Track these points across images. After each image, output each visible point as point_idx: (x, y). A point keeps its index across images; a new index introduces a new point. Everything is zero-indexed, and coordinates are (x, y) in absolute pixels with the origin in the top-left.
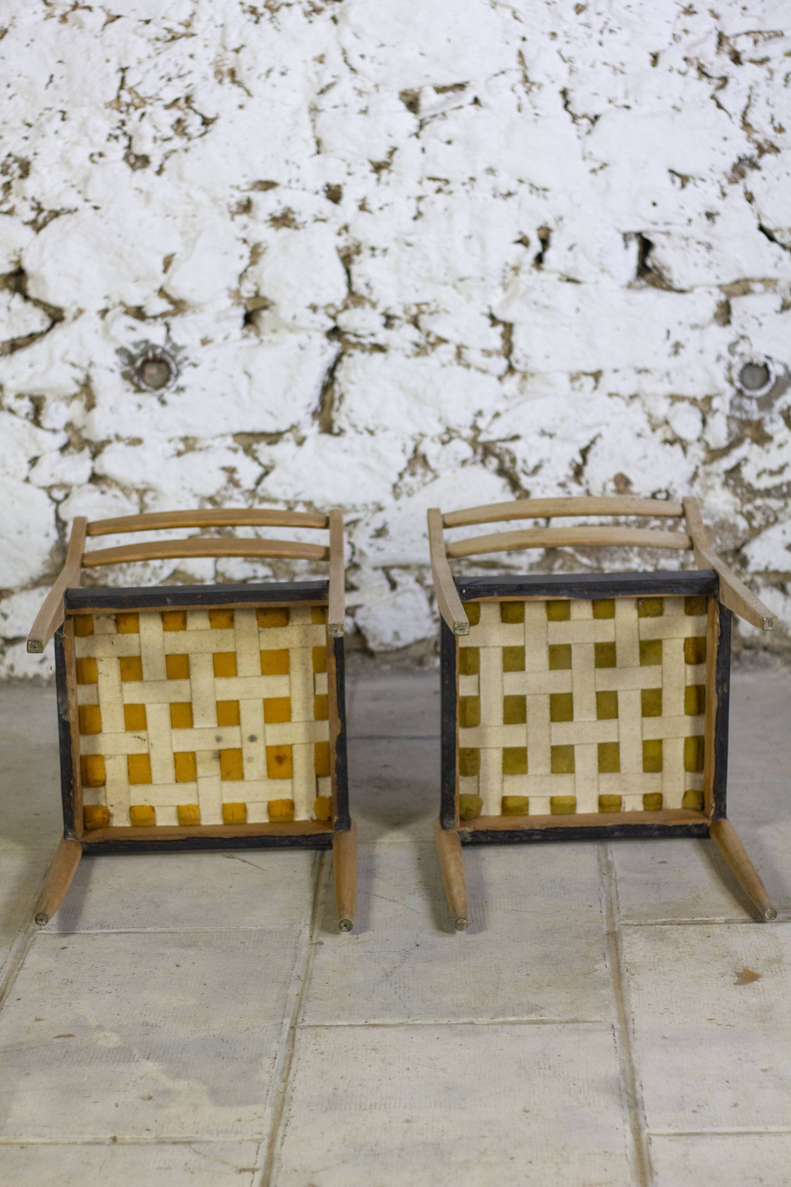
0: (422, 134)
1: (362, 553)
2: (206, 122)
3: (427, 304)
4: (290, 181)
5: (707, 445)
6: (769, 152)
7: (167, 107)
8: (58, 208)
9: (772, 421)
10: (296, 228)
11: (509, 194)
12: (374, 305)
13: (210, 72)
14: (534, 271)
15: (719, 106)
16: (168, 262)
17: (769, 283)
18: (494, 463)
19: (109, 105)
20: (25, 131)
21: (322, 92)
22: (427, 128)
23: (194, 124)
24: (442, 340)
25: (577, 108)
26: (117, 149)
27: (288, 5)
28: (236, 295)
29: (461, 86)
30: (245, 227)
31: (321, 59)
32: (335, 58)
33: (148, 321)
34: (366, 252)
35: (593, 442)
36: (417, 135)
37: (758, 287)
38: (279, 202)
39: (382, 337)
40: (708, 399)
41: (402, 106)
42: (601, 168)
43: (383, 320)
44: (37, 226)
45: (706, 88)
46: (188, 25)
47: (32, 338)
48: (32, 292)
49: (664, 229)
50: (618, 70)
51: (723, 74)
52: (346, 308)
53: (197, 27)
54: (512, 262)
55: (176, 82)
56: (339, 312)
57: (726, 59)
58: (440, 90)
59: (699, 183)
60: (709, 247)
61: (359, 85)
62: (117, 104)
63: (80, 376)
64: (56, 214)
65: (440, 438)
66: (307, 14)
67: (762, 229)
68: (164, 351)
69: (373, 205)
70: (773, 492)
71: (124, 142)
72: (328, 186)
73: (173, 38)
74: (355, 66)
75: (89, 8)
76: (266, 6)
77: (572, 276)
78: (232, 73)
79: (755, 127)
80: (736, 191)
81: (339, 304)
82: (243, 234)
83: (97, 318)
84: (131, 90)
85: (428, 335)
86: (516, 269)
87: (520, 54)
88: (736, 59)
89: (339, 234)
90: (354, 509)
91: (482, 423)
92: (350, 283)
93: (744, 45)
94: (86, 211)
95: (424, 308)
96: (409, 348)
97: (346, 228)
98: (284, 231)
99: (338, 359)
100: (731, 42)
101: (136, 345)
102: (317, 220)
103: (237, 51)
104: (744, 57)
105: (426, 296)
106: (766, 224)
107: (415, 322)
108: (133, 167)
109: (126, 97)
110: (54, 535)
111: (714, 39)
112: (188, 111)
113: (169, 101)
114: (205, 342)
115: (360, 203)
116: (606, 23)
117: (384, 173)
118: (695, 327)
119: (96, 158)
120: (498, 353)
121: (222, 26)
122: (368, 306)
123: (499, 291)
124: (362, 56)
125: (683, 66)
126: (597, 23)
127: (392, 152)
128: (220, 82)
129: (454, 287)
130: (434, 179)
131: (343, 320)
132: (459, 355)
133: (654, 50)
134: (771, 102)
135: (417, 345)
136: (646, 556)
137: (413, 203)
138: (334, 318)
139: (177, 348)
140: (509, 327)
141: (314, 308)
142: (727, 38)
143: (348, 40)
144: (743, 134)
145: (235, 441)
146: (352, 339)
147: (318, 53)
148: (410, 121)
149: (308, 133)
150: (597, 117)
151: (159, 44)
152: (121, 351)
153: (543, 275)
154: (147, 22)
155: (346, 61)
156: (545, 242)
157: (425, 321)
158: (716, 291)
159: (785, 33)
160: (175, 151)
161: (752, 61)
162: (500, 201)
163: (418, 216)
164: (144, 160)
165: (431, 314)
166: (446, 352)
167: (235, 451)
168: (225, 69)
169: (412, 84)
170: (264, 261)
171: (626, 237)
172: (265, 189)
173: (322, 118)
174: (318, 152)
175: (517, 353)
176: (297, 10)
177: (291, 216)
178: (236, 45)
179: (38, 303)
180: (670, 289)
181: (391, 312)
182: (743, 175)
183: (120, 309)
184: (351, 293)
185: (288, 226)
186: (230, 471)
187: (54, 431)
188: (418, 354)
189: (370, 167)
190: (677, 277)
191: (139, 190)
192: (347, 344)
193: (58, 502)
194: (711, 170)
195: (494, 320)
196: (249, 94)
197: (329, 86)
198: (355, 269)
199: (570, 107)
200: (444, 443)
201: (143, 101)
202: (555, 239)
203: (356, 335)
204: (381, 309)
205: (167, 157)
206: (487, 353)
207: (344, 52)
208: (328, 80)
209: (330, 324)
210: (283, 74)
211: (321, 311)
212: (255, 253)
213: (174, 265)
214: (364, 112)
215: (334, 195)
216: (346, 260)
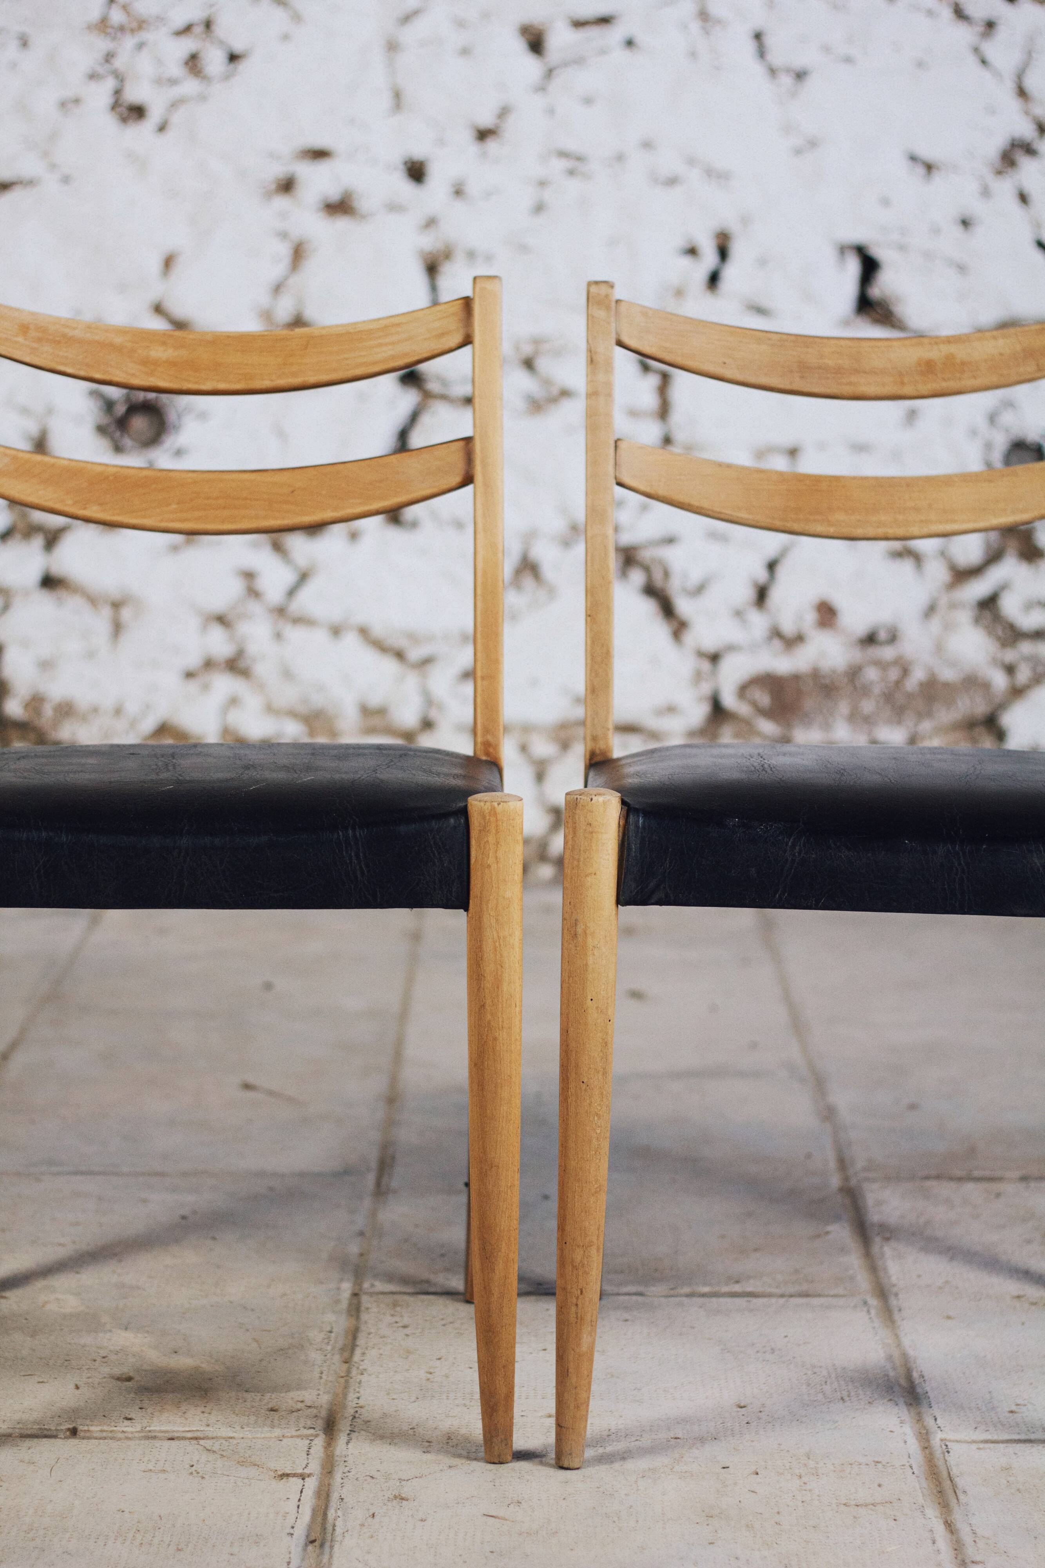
0: (549, 89)
2: (233, 58)
3: (547, 340)
4: (353, 150)
5: (953, 561)
7: (177, 34)
8: (9, 177)
10: (358, 219)
11: (674, 181)
14: (706, 295)
15: (983, 62)
16: (168, 263)
18: (637, 577)
19: (90, 28)
21: (405, 20)
22: (555, 79)
23: (214, 60)
24: (565, 393)
25: (776, 57)
26: (100, 95)
28: (267, 317)
29: (607, 20)
30: (284, 215)
34: (461, 257)
35: (785, 551)
36: (541, 90)
38: (334, 180)
41: (519, 46)
42: (810, 144)
45: (966, 37)
49: (897, 241)
51: (990, 16)
54: (674, 282)
58: (579, 24)
59: (950, 172)
60: (963, 269)
61: (459, 14)
62: (103, 26)
63: (33, 429)
64: (7, 186)
65: (560, 536)
67: (1039, 244)
69: (473, 188)
71: (110, 84)
72: (408, 160)
77: (762, 302)
79: (1035, 96)
80: (1005, 188)
82: (281, 226)
84: (124, 8)
85: (548, 383)
86: (679, 292)
89: (423, 229)
90: (430, 639)
94: (51, 185)
95: (542, 346)
96: (521, 404)
97: (432, 222)
98: (342, 223)
99: (414, 417)
102: (391, 208)
105: (547, 328)
107: (529, 364)
108: (123, 120)
109: (116, 16)
112: (207, 42)
113: (178, 23)
115: (454, 186)
117: (492, 142)
119: (70, 106)
120: (649, 414)
127: (504, 112)
130: (564, 154)
135: (530, 399)
137: (532, 190)
140: (666, 375)
144: (1018, 105)
146: (436, 388)
148: (532, 67)
149: (382, 82)
150: (804, 72)
152: (95, 394)
153: (719, 299)
156: (723, 253)
157: (543, 363)
160: (182, 100)
162: (659, 191)
163: (539, 208)
164: (138, 111)
165: (552, 354)
166: (570, 411)
167: (258, 545)
169: (534, 15)
170: (311, 266)
171: (843, 250)
172: (315, 160)
173: (403, 59)
174: (396, 109)
175: (677, 416)
177: (353, 201)
180: (901, 329)
182: (1014, 165)
185: (348, 215)
186: (249, 576)
188: (532, 413)
189: (472, 134)
191: (129, 155)
192: (427, 395)
194: (968, 154)
195: (646, 365)
196: (298, 18)
197: (415, 12)
198: (443, 278)
199: (766, 57)
200: (565, 545)
201: (141, 24)
202: (737, 249)
203: (443, 383)
205: (173, 106)
206: (633, 413)
208: (412, 3)
212: (298, 254)
213: (178, 269)
214: (465, 51)
215: (416, 172)
216: (432, 270)
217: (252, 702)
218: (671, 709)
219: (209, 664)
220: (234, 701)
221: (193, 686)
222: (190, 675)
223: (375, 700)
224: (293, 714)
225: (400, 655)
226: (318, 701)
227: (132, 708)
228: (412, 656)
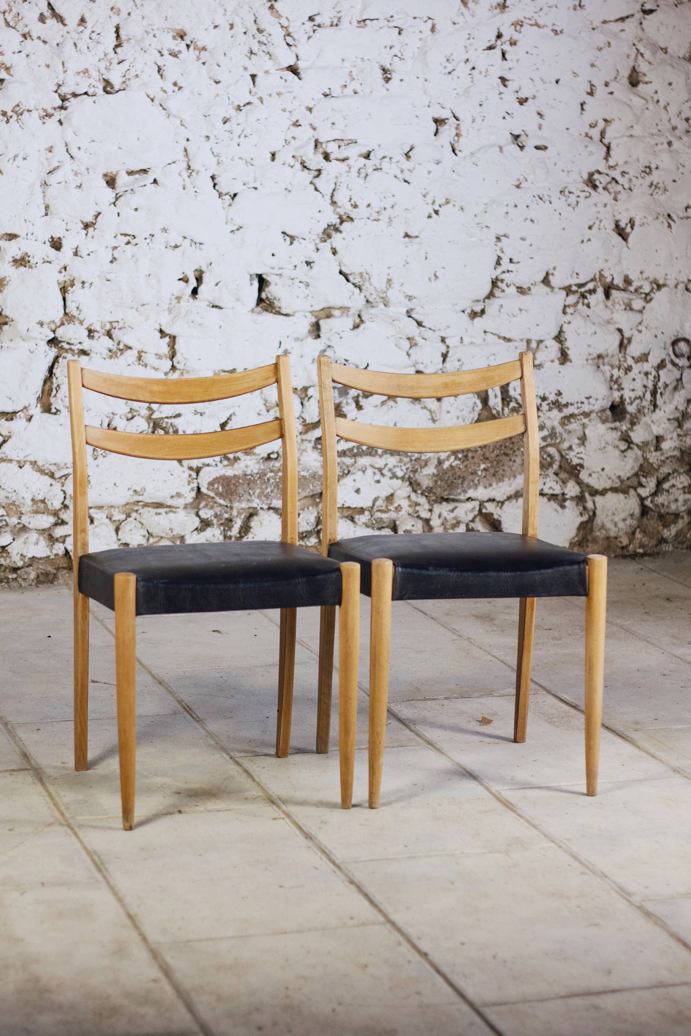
0: (118, 203)
3: (117, 322)
4: (27, 234)
5: (305, 421)
6: (346, 221)
9: (347, 404)
10: (31, 267)
11: (176, 247)
12: (81, 323)
14: (191, 300)
15: (316, 190)
17: (344, 309)
21: (50, 173)
22: (121, 199)
24: (128, 347)
25: (223, 188)
27: (29, 111)
29: (145, 171)
31: (50, 150)
32: (60, 150)
34: (78, 285)
35: (229, 419)
36: (114, 204)
37: (336, 313)
38: (19, 249)
39: (86, 344)
40: (305, 389)
41: (104, 184)
42: (238, 230)
43: (87, 333)
45: (307, 176)
49: (278, 272)
50: (250, 163)
51: (319, 168)
52: (63, 324)
54: (177, 294)
56: (57, 327)
57: (321, 157)
58: (130, 173)
59: (301, 240)
60: (308, 285)
61: (76, 168)
65: (125, 415)
66: (41, 118)
67: (341, 272)
69: (83, 252)
70: (347, 453)
72: (52, 238)
74: (73, 155)
76: (13, 111)
77: (216, 304)
79: (339, 204)
80: (326, 247)
81: (57, 322)
85: (119, 344)
86: (178, 299)
87: (186, 150)
88: (327, 157)
89: (60, 272)
91: (156, 407)
92: (65, 307)
93: (332, 148)
95: (115, 325)
96: (106, 353)
97: (65, 268)
98: (22, 269)
99: (56, 360)
100: (324, 146)
102: (45, 262)
104: (332, 157)
105: (117, 317)
106: (345, 270)
107: (109, 334)
111: (313, 144)
115: (74, 250)
116: (243, 131)
117: (91, 230)
118: (297, 339)
120: (166, 356)
122: (76, 323)
123: (166, 313)
124: (79, 148)
125: (292, 162)
126: (237, 130)
127: (97, 216)
129: (139, 310)
130: (126, 235)
131: (60, 333)
132: (139, 357)
133: (273, 150)
134: (349, 187)
135: (111, 351)
136: (263, 498)
137: (110, 251)
138: (53, 331)
140: (173, 338)
141: (41, 324)
142: (321, 143)
143: (70, 137)
144: (331, 208)
146: (66, 346)
147: (48, 145)
148: (110, 194)
149: (40, 201)
150: (235, 195)
153: (196, 302)
155: (67, 151)
156: (199, 280)
157: (115, 333)
158: (309, 315)
159: (358, 141)
161: (337, 160)
162: (170, 251)
163: (113, 260)
165: (120, 329)
166: (130, 356)
169: (112, 169)
170: (7, 290)
171: (251, 276)
172: (10, 240)
173: (50, 190)
174: (46, 215)
175: (177, 357)
176: (35, 114)
177: (27, 259)
180: (279, 313)
181: (92, 328)
182: (329, 236)
184: (66, 314)
185: (24, 265)
188: (112, 358)
189: (82, 226)
190: (284, 305)
192: (62, 350)
194: (310, 232)
195: (163, 334)
198: (69, 297)
199: (217, 187)
200: (129, 420)
202: (206, 278)
203: (68, 343)
204: (85, 325)
206: (158, 356)
207: (66, 145)
208: (53, 164)
209: (51, 336)
210: (25, 159)
211: (45, 326)
212: (2, 284)
214: (79, 187)
215: (57, 245)
216: (64, 290)
218: (179, 495)
223: (39, 497)
225: (50, 475)
228: (57, 475)
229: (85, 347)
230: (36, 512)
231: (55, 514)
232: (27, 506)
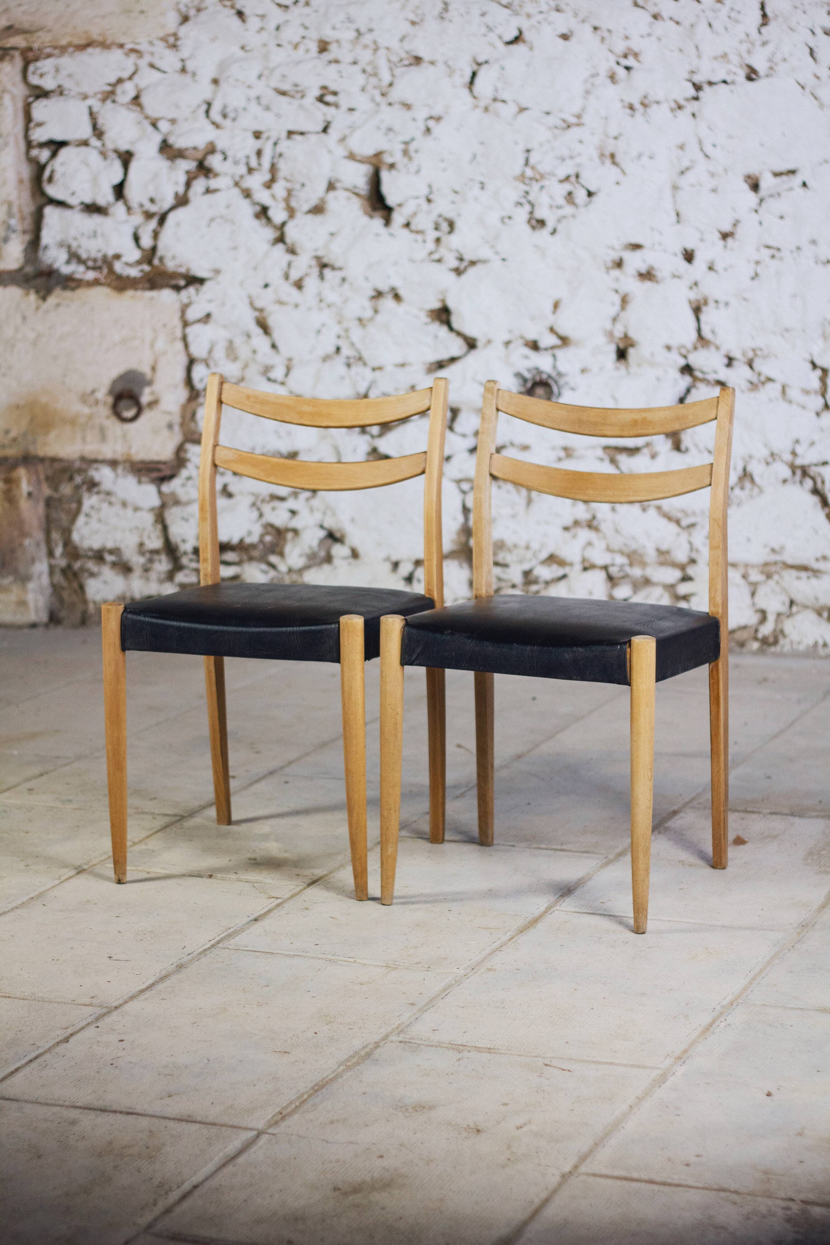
0: (761, 210)
1: (697, 551)
2: (590, 194)
3: (761, 350)
4: (654, 245)
7: (561, 181)
8: (474, 258)
10: (657, 282)
11: (828, 262)
12: (718, 348)
13: (595, 155)
16: (556, 306)
18: (809, 483)
19: (516, 178)
20: (453, 197)
21: (682, 173)
22: (764, 205)
23: (580, 195)
24: (769, 379)
26: (522, 214)
27: (658, 103)
28: (610, 334)
29: (792, 172)
30: (617, 280)
31: (682, 147)
32: (693, 146)
33: (541, 352)
34: (711, 304)
36: (756, 211)
38: (644, 261)
39: (724, 374)
41: (746, 187)
43: (726, 361)
44: (458, 272)
46: (579, 116)
47: (453, 360)
48: (455, 324)
52: (695, 348)
53: (586, 119)
55: (569, 162)
56: (688, 352)
58: (777, 175)
61: (712, 169)
62: (522, 178)
64: (473, 263)
65: (765, 459)
66: (672, 110)
68: (550, 376)
69: (719, 266)
71: (527, 208)
72: (685, 250)
73: (569, 127)
74: (708, 153)
75: (504, 101)
76: (641, 103)
78: (612, 156)
81: (690, 346)
82: (615, 286)
83: (501, 348)
84: (533, 168)
85: (760, 375)
89: (691, 288)
90: (694, 514)
91: (799, 450)
92: (699, 330)
94: (496, 263)
95: (758, 352)
96: (745, 385)
97: (696, 284)
98: (648, 284)
99: (688, 391)
101: (529, 370)
102: (674, 276)
103: (616, 138)
105: (759, 343)
107: (750, 363)
108: (533, 228)
109: (529, 173)
110: (461, 519)
112: (577, 185)
113: (562, 176)
114: (583, 371)
115: (709, 264)
117: (730, 240)
119: (506, 220)
120: (816, 392)
121: (606, 119)
122: (713, 349)
123: (819, 340)
124: (714, 146)
127: (735, 224)
128: (603, 163)
129: (783, 336)
130: (768, 247)
131: (693, 359)
132: (784, 392)
135: (751, 383)
137: (752, 266)
138: (685, 357)
139: (560, 374)
140: (824, 372)
141: (669, 348)
143: (704, 133)
145: (605, 452)
146: (700, 375)
147: (680, 142)
148: (752, 198)
149: (670, 207)
151: (557, 132)
152: (518, 375)
154: (548, 113)
155: (702, 150)
157: (756, 362)
160: (564, 217)
163: (756, 276)
164: (542, 223)
165: (763, 357)
166: (773, 390)
167: (601, 460)
168: (607, 153)
169: (753, 169)
170: (632, 307)
172: (634, 250)
173: (680, 194)
174: (678, 222)
176: (665, 107)
177: (654, 273)
178: (615, 133)
179: (459, 334)
181: (732, 355)
183: (521, 342)
184: (700, 337)
185: (650, 279)
187: (464, 436)
188: (751, 390)
189: (719, 236)
191: (536, 246)
192: (695, 379)
193: (464, 492)
195: (814, 366)
196: (624, 173)
197: (688, 169)
198: (703, 317)
200: (768, 464)
201: (542, 176)
203: (703, 372)
204: (723, 351)
205: (559, 221)
206: (806, 392)
207: (700, 142)
208: (686, 163)
209: (682, 362)
210: (651, 158)
211: (674, 351)
212: (624, 301)
213: (562, 308)
214: (714, 191)
215: (689, 256)
216: (697, 311)
217: (599, 545)
218: (824, 557)
219: (576, 523)
220: (590, 544)
221: (567, 535)
222: (566, 529)
223: (664, 547)
224: (622, 553)
225: (678, 522)
226: (634, 546)
227: (535, 546)
228: (684, 523)
229: (722, 377)
230: (662, 564)
231: (682, 567)
232: (651, 555)
